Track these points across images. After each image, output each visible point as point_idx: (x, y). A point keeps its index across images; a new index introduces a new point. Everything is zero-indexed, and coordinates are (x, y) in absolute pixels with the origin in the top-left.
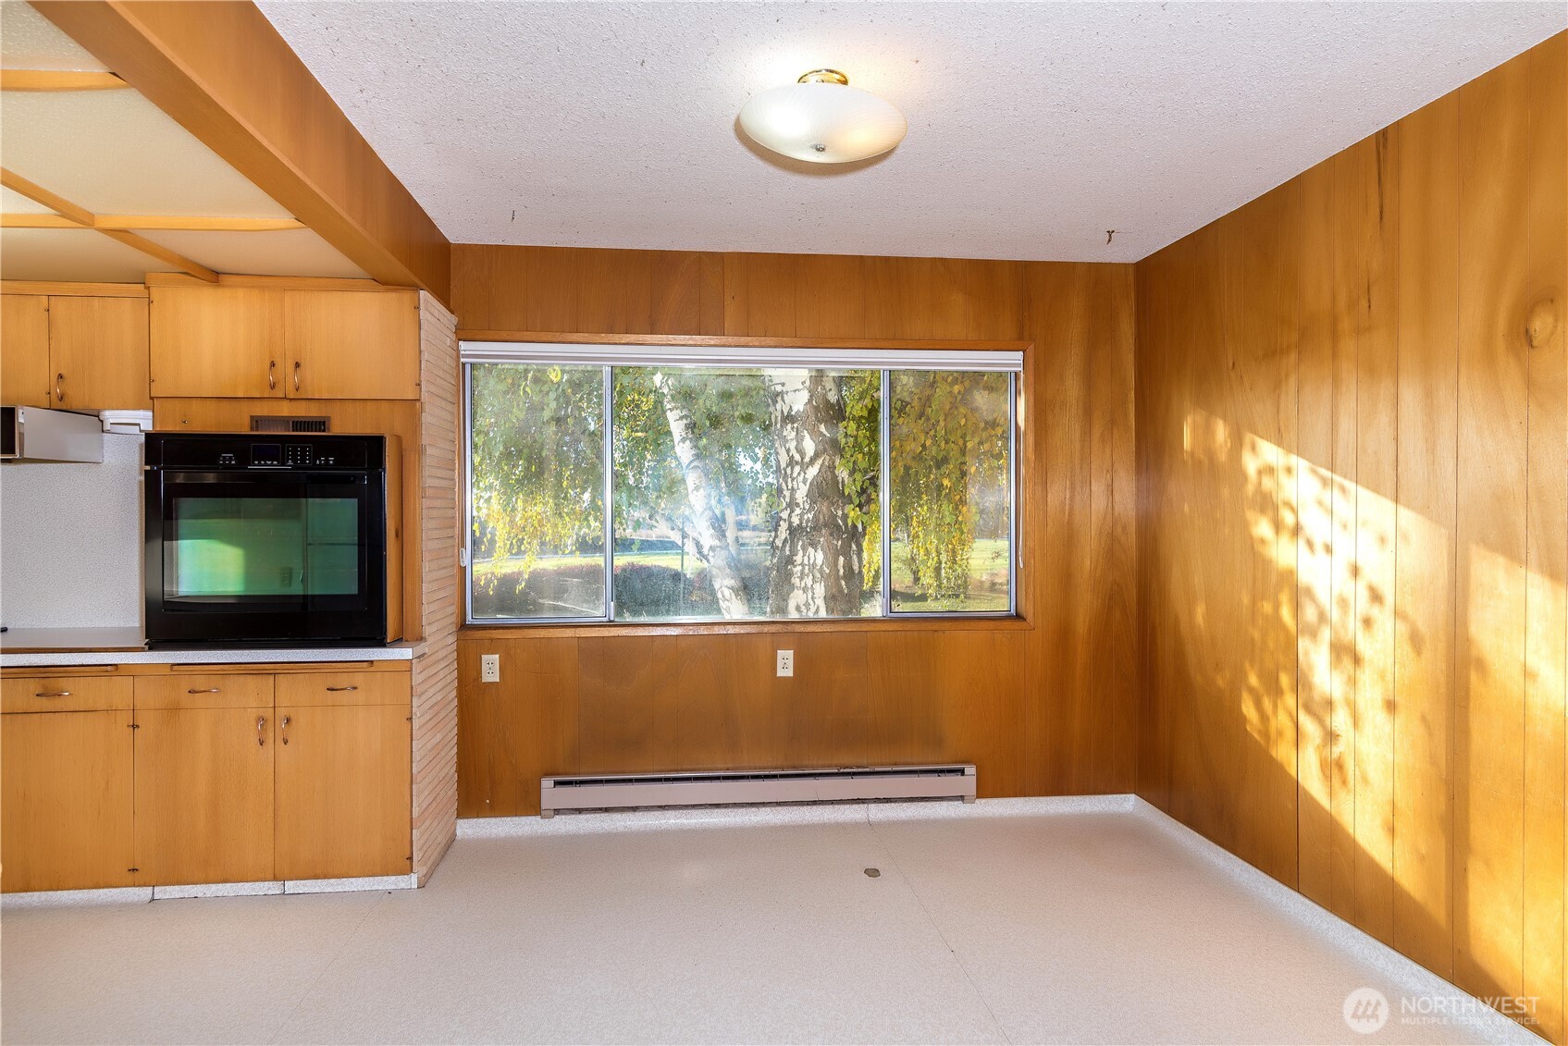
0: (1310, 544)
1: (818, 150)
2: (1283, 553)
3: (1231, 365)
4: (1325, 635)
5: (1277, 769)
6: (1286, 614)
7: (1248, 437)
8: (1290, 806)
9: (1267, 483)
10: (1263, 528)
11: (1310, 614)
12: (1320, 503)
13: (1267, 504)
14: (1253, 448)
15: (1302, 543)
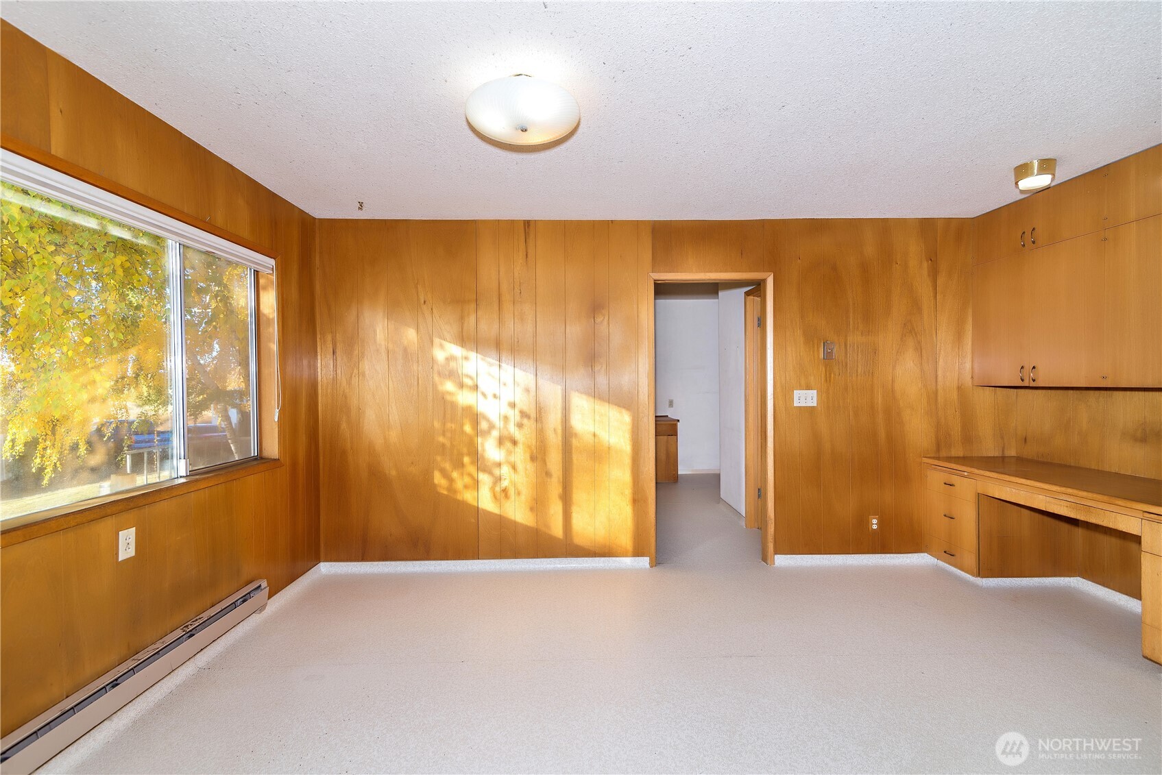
0: (484, 395)
1: (523, 131)
2: (464, 398)
3: (423, 302)
4: (495, 433)
5: (464, 505)
6: (468, 428)
7: (437, 341)
8: (473, 520)
9: (453, 364)
10: (449, 386)
11: (484, 425)
12: (490, 374)
13: (452, 375)
14: (442, 346)
15: (479, 394)
